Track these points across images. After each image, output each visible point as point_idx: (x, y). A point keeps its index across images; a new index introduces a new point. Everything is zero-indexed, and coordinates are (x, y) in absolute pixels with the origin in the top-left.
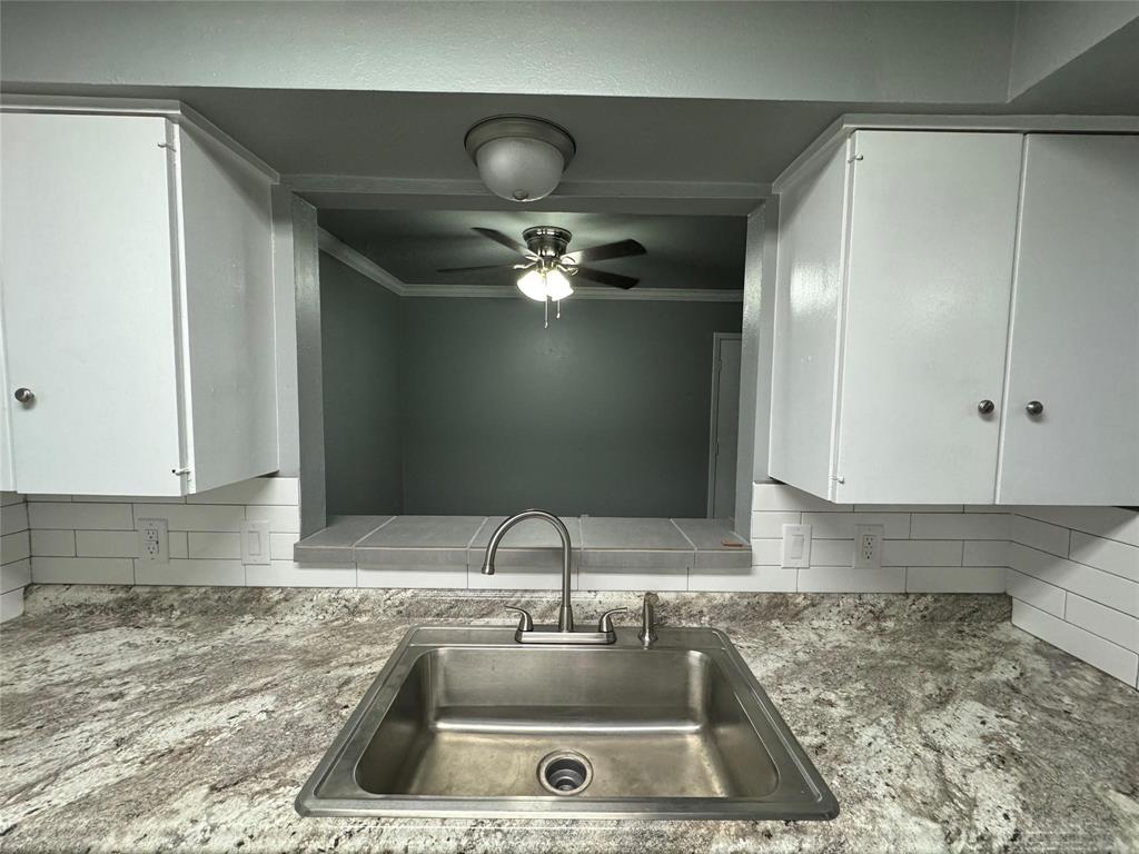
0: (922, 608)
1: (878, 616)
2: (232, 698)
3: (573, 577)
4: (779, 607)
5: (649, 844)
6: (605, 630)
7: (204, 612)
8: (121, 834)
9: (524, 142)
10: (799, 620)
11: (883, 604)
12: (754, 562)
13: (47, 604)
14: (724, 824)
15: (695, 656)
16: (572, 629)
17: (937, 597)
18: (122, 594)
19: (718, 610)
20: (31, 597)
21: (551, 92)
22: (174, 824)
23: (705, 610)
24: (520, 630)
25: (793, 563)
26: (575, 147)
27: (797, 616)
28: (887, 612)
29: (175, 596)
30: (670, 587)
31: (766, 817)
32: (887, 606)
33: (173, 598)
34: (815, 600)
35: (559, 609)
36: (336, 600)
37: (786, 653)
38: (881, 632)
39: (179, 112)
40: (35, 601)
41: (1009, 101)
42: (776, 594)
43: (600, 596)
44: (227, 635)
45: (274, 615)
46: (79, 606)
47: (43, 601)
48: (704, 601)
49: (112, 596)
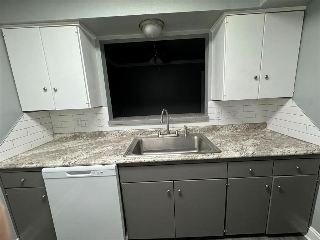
0: (246, 126)
1: (237, 129)
2: (104, 147)
3: (169, 125)
4: (215, 128)
5: (187, 158)
6: (177, 133)
7: (91, 137)
8: (95, 161)
9: (153, 25)
10: (219, 131)
11: (237, 126)
12: (209, 119)
13: (58, 137)
14: (200, 154)
15: (196, 137)
16: (169, 134)
17: (250, 124)
18: (73, 135)
19: (201, 130)
20: (54, 136)
21: (159, 13)
22: (103, 159)
23: (198, 130)
24: (159, 135)
25: (217, 119)
26: (164, 24)
27: (218, 130)
28: (238, 128)
29: (84, 134)
30: (190, 126)
31: (208, 153)
32: (238, 127)
33: (84, 135)
34: (222, 127)
35: (166, 132)
36: (118, 133)
37: (215, 136)
38: (237, 132)
39: (79, 24)
40: (55, 137)
41: (260, 6)
42: (214, 126)
43: (175, 128)
44: (97, 140)
45: (105, 137)
46: (65, 137)
47: (57, 137)
48: (198, 128)
49: (71, 135)
